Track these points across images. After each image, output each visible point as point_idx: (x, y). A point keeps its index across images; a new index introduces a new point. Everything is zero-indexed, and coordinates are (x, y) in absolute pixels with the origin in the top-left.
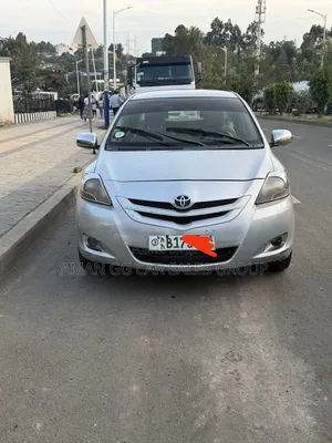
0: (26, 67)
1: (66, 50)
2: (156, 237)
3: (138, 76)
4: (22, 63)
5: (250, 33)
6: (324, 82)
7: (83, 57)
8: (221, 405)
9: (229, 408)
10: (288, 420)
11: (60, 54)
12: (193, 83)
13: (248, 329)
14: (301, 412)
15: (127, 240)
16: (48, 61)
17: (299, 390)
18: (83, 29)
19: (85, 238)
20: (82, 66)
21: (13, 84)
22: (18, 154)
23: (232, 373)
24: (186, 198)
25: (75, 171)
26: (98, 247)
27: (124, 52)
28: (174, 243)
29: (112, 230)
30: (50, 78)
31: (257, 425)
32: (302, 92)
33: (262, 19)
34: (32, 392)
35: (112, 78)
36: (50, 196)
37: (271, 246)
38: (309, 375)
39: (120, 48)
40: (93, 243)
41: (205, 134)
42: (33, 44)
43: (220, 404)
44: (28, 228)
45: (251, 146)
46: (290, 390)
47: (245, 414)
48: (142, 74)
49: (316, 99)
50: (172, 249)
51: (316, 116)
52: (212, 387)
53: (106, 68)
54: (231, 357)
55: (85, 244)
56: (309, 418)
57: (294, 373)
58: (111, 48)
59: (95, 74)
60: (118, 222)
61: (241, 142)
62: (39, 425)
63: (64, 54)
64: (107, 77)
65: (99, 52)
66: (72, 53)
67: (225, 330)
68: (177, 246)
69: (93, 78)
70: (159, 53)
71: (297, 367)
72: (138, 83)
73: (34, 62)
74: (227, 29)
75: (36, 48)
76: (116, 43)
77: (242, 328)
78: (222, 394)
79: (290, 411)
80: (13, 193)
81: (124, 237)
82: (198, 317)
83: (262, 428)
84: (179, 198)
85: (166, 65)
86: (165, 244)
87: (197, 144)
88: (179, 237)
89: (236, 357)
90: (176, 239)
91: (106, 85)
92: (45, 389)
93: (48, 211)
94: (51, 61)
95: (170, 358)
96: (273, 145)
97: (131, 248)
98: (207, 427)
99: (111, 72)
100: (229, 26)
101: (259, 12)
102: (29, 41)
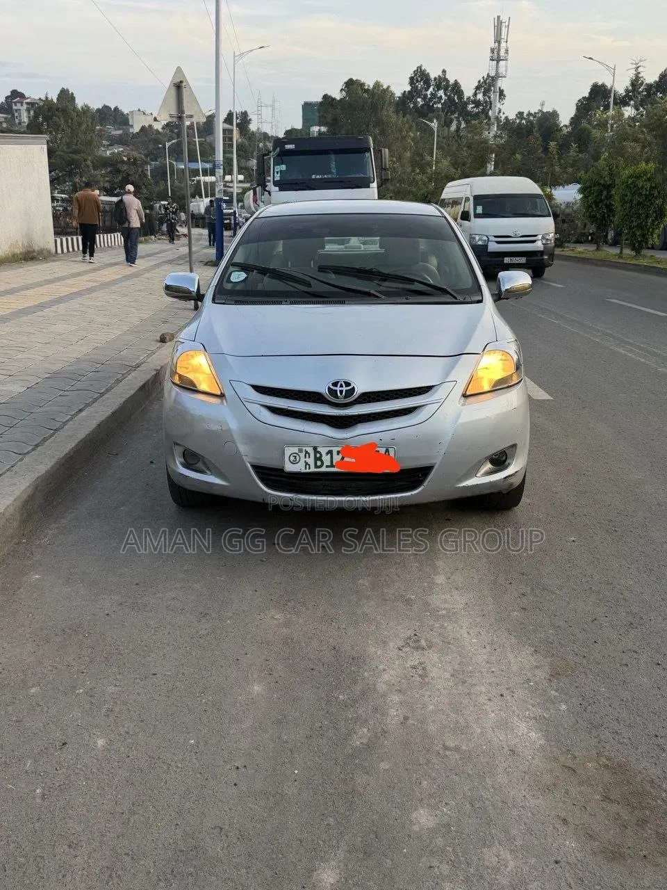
0: (76, 152)
1: (146, 122)
2: (296, 450)
3: (277, 171)
4: (68, 145)
5: (480, 97)
6: (608, 187)
7: (179, 135)
8: (394, 715)
9: (406, 718)
10: (499, 738)
11: (136, 129)
12: (374, 185)
13: (445, 601)
14: (522, 727)
15: (248, 454)
16: (114, 141)
17: (520, 693)
18: (179, 87)
19: (178, 451)
20: (177, 152)
21: (52, 182)
22: (62, 308)
23: (414, 667)
24: (348, 384)
25: (163, 340)
26: (200, 465)
27: (253, 127)
28: (326, 459)
29: (224, 437)
30: (118, 171)
31: (451, 744)
32: (568, 204)
33: (502, 70)
34: (90, 693)
35: (230, 173)
36: (118, 381)
37: (488, 466)
38: (538, 672)
39: (244, 120)
40: (191, 460)
41: (385, 277)
42: (86, 110)
43: (393, 712)
44: (81, 435)
45: (460, 298)
46: (505, 692)
47: (432, 728)
48: (283, 167)
49: (592, 218)
50: (324, 469)
51: (592, 248)
52: (382, 687)
53: (220, 156)
54: (414, 643)
55: (179, 460)
56: (532, 734)
57: (515, 669)
58: (229, 119)
59: (200, 165)
60: (233, 425)
61: (444, 291)
62: (101, 742)
63: (143, 128)
64: (220, 172)
65: (208, 127)
66: (158, 126)
67: (408, 602)
68: (332, 466)
69: (195, 173)
70: (315, 129)
71: (521, 659)
72: (276, 183)
73: (89, 143)
74: (438, 87)
75: (93, 117)
76: (238, 109)
77: (436, 600)
78: (396, 698)
79: (504, 725)
80: (54, 376)
81: (242, 448)
82: (365, 583)
83: (457, 749)
84: (335, 384)
85: (326, 152)
86: (311, 461)
87: (369, 294)
88: (335, 450)
89: (423, 643)
90: (330, 452)
91: (220, 187)
92: (111, 689)
93: (115, 407)
94: (121, 141)
95: (315, 644)
96: (498, 297)
97: (255, 467)
98: (368, 747)
99: (228, 163)
100: (442, 82)
101: (496, 58)
102: (80, 103)
